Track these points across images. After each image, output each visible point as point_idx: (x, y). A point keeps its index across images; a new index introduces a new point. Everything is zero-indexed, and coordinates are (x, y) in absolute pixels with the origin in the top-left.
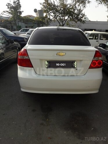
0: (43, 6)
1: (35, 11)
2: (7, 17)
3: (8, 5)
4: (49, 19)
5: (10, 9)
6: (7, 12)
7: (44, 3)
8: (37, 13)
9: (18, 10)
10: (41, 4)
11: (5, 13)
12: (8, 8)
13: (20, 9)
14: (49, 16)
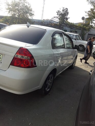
0: (88, 14)
1: (83, 18)
2: (56, 22)
3: (58, 12)
4: (92, 26)
5: (59, 15)
6: (57, 18)
7: (89, 12)
8: (84, 20)
9: (66, 16)
10: (86, 12)
11: (55, 19)
12: (58, 14)
13: (67, 15)
14: (91, 23)
